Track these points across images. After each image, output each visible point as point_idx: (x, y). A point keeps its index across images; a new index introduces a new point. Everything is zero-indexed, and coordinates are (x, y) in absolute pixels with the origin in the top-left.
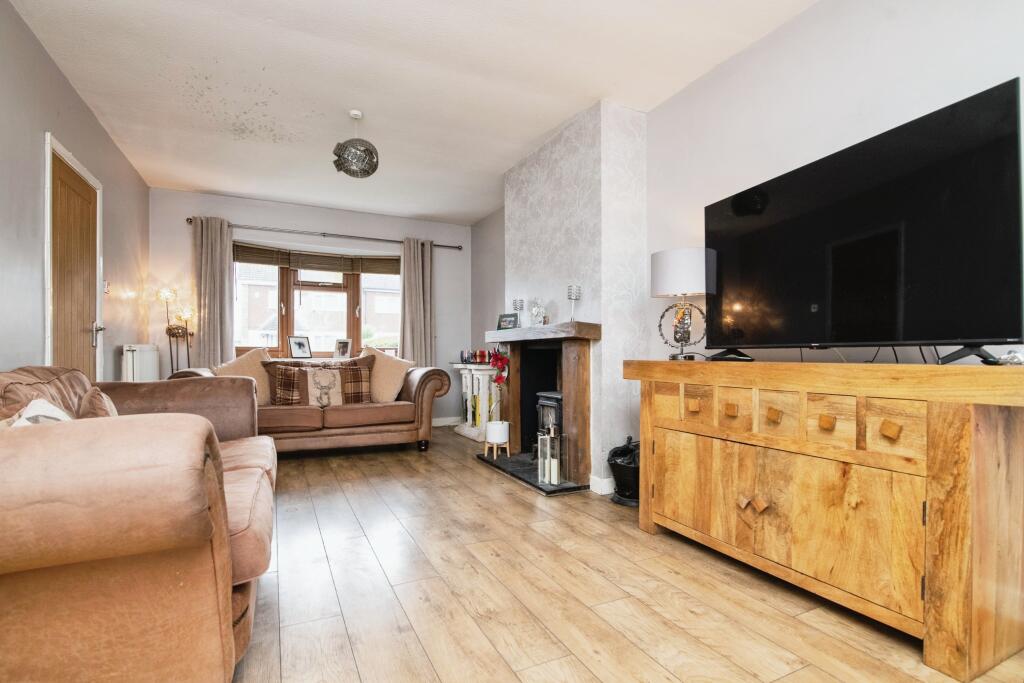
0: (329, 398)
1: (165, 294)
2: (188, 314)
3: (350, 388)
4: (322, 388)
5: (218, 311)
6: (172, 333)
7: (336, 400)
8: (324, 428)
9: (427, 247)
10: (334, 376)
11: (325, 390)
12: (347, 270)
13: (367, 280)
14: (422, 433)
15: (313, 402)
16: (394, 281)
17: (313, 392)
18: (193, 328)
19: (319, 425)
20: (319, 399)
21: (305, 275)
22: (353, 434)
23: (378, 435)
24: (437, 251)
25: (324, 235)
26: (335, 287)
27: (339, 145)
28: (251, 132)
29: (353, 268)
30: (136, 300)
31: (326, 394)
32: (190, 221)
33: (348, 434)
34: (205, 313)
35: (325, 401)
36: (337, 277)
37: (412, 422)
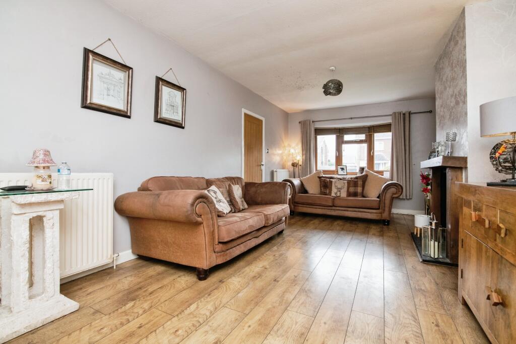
0: (340, 194)
1: (292, 151)
2: (299, 158)
3: (352, 190)
4: (338, 188)
5: (308, 156)
6: (294, 165)
7: (344, 194)
8: (334, 206)
9: (407, 115)
10: (344, 183)
11: (339, 190)
12: (367, 133)
13: (377, 136)
14: (385, 216)
15: (333, 194)
16: (388, 136)
17: (334, 190)
18: (300, 163)
19: (331, 204)
20: (336, 193)
21: (347, 137)
22: (347, 211)
23: (360, 213)
24: (413, 116)
25: (351, 118)
26: (361, 142)
27: (324, 85)
28: (303, 87)
29: (370, 131)
30: (282, 154)
31: (339, 191)
32: (300, 122)
33: (345, 210)
34: (304, 157)
35: (338, 194)
36: (362, 137)
37: (378, 209)
